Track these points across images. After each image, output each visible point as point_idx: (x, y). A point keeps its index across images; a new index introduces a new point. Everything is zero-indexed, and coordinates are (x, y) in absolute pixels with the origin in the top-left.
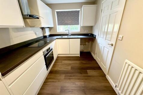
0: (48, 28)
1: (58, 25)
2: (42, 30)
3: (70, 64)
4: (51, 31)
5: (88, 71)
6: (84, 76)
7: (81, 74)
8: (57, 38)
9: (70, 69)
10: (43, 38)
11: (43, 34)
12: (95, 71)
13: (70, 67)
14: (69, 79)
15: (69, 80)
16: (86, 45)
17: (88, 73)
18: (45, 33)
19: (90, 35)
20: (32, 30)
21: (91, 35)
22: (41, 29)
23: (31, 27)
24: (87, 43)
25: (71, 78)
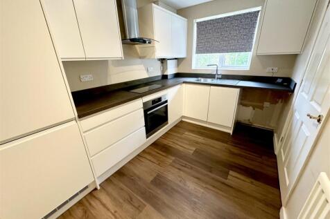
0: (176, 59)
1: (197, 52)
2: (162, 63)
3: (197, 143)
4: (180, 66)
5: (231, 172)
6: (213, 179)
7: (211, 172)
8: (184, 82)
9: (192, 152)
10: (160, 78)
11: (163, 71)
12: (252, 183)
13: (194, 149)
14: (179, 169)
15: (177, 170)
16: (262, 108)
17: (229, 177)
18: (167, 69)
19: (280, 81)
20: (141, 64)
21: (283, 82)
22: (159, 62)
23: (140, 58)
24: (267, 104)
25: (183, 168)
